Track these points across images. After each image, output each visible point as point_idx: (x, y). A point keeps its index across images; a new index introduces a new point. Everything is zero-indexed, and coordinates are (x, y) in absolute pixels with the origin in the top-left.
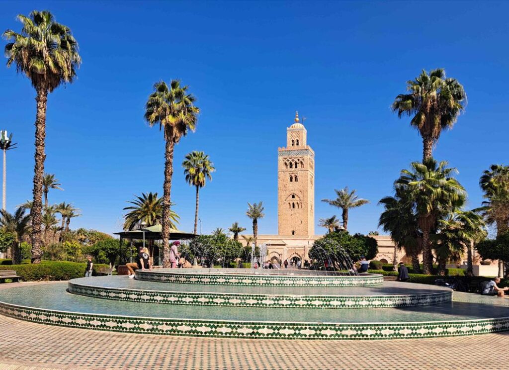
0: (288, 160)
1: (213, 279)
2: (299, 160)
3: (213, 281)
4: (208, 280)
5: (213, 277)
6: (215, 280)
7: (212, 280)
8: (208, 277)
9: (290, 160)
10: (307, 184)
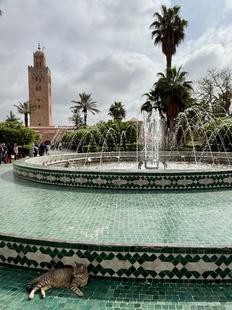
0: (35, 75)
1: (218, 179)
2: (42, 76)
3: (219, 182)
4: (210, 181)
5: (218, 176)
6: (220, 181)
7: (216, 181)
8: (210, 176)
9: (36, 75)
10: (48, 93)
